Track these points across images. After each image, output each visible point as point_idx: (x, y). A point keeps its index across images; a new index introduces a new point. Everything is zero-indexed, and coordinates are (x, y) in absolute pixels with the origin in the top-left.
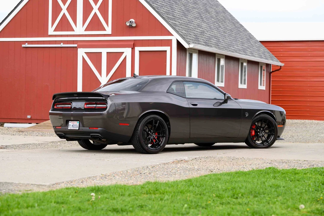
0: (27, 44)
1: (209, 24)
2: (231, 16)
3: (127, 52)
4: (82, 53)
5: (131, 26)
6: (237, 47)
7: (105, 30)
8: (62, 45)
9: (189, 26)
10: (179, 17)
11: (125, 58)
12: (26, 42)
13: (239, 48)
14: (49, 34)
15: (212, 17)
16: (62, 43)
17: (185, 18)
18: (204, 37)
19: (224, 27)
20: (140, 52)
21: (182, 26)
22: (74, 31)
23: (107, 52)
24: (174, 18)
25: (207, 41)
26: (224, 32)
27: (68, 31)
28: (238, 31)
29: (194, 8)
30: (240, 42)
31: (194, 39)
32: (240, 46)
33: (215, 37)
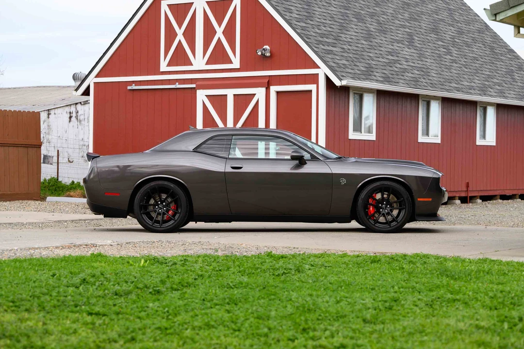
0: (134, 85)
1: (423, 49)
3: (260, 93)
4: (202, 96)
5: (263, 55)
6: (468, 84)
7: (231, 62)
8: (178, 86)
9: (363, 53)
10: (350, 40)
11: (257, 102)
12: (133, 82)
13: (473, 84)
14: (161, 71)
16: (177, 83)
17: (364, 42)
18: (391, 69)
19: (461, 53)
20: (278, 93)
21: (345, 54)
22: (192, 65)
23: (234, 95)
24: (335, 42)
25: (390, 76)
26: (454, 61)
27: (185, 65)
28: (493, 59)
29: (404, 26)
30: (483, 76)
31: (359, 72)
32: (477, 82)
33: (420, 69)
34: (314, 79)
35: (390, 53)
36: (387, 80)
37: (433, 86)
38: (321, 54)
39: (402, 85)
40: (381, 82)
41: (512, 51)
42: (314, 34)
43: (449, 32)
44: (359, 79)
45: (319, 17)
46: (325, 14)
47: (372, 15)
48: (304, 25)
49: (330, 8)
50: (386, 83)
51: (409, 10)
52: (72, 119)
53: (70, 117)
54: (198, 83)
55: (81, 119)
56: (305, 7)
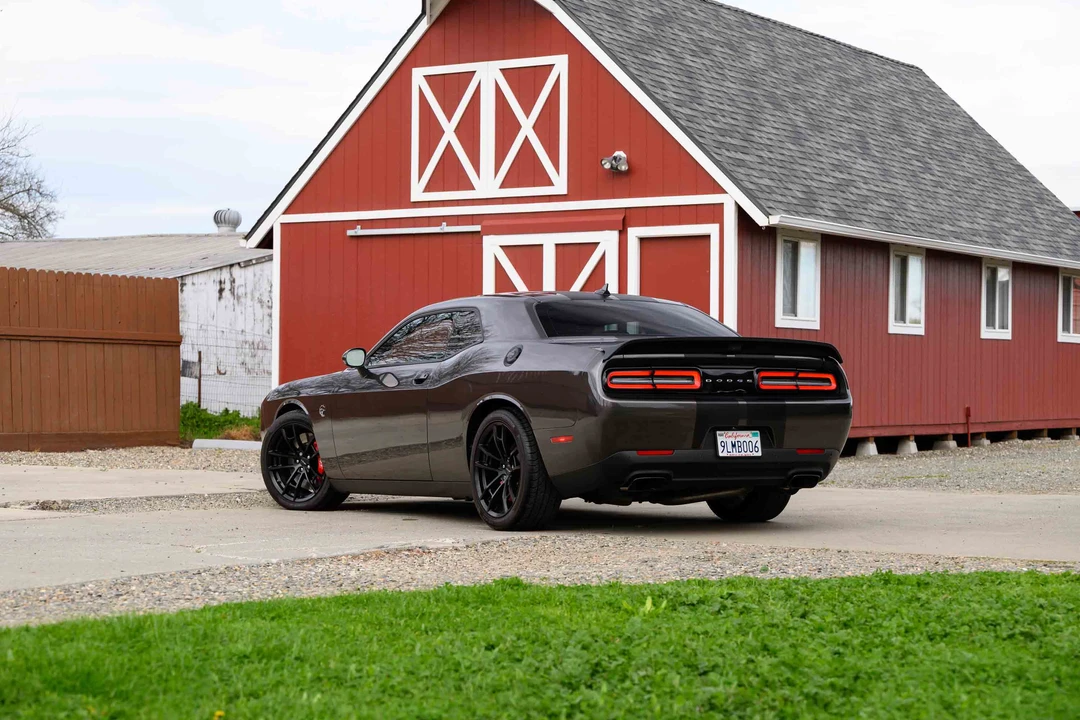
0: (359, 227)
1: (887, 162)
2: (990, 141)
3: (608, 240)
4: (493, 247)
5: (615, 171)
6: (968, 225)
7: (550, 183)
8: (446, 228)
9: (795, 167)
10: (769, 142)
11: (603, 259)
12: (358, 222)
13: (976, 226)
14: (412, 200)
15: (908, 145)
16: (444, 224)
17: (792, 147)
18: (845, 196)
19: (946, 170)
20: (642, 240)
21: (766, 168)
22: (474, 189)
23: (557, 245)
24: (745, 144)
25: (846, 208)
26: (938, 184)
27: (458, 189)
28: (997, 182)
29: (848, 120)
30: (988, 211)
31: (795, 201)
32: (981, 224)
33: (889, 197)
34: (714, 213)
35: (837, 167)
36: (841, 216)
37: (917, 228)
38: (728, 168)
39: (867, 225)
40: (834, 219)
41: (1021, 168)
42: (708, 130)
43: (921, 134)
44: (797, 213)
45: (711, 98)
46: (719, 94)
47: (794, 98)
48: (689, 112)
49: (725, 84)
50: (842, 221)
51: (851, 91)
52: (224, 294)
53: (221, 291)
54: (486, 223)
55: (240, 294)
56: (686, 80)
